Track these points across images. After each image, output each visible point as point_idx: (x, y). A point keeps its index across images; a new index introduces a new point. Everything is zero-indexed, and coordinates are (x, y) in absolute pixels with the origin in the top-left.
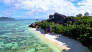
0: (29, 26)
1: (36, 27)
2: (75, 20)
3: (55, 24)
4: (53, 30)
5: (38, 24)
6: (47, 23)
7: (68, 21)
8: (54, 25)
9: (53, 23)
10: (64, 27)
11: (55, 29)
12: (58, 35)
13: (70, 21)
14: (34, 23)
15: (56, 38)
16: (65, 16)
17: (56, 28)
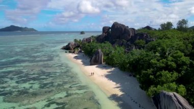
0: (62, 49)
1: (76, 51)
5: (81, 45)
6: (95, 44)
8: (107, 49)
9: (108, 44)
14: (74, 42)
15: (107, 73)
16: (133, 29)
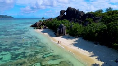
0: (31, 26)
1: (42, 27)
2: (96, 17)
3: (69, 23)
4: (68, 31)
5: (45, 24)
6: (57, 21)
7: (87, 19)
8: (67, 24)
9: (66, 21)
10: (83, 26)
11: (71, 30)
12: (77, 39)
13: (90, 18)
14: (39, 22)
15: (74, 42)
16: (82, 11)
17: (72, 28)
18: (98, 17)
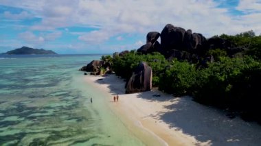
1: (102, 71)
3: (165, 60)
4: (157, 79)
13: (218, 50)
18: (240, 47)
